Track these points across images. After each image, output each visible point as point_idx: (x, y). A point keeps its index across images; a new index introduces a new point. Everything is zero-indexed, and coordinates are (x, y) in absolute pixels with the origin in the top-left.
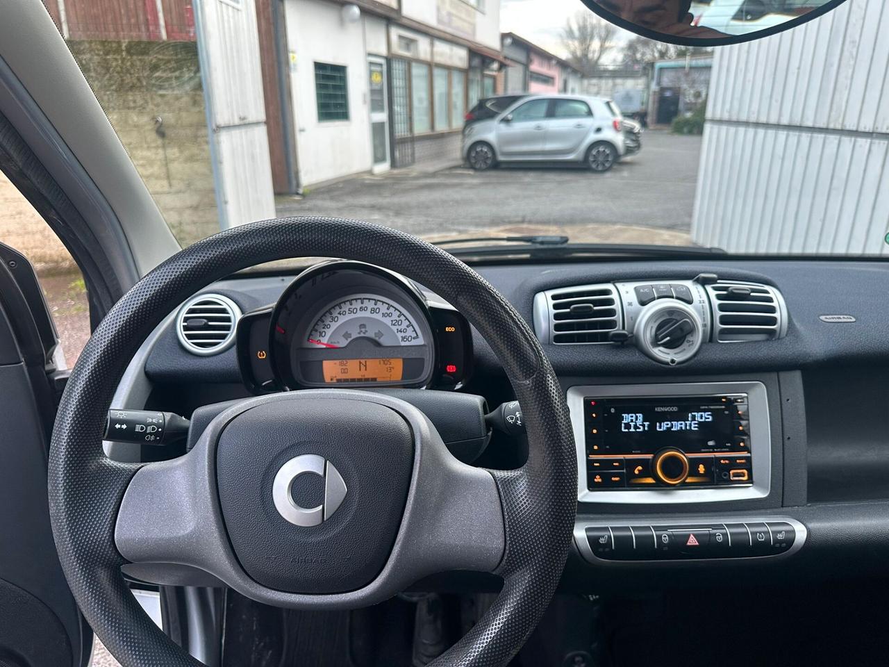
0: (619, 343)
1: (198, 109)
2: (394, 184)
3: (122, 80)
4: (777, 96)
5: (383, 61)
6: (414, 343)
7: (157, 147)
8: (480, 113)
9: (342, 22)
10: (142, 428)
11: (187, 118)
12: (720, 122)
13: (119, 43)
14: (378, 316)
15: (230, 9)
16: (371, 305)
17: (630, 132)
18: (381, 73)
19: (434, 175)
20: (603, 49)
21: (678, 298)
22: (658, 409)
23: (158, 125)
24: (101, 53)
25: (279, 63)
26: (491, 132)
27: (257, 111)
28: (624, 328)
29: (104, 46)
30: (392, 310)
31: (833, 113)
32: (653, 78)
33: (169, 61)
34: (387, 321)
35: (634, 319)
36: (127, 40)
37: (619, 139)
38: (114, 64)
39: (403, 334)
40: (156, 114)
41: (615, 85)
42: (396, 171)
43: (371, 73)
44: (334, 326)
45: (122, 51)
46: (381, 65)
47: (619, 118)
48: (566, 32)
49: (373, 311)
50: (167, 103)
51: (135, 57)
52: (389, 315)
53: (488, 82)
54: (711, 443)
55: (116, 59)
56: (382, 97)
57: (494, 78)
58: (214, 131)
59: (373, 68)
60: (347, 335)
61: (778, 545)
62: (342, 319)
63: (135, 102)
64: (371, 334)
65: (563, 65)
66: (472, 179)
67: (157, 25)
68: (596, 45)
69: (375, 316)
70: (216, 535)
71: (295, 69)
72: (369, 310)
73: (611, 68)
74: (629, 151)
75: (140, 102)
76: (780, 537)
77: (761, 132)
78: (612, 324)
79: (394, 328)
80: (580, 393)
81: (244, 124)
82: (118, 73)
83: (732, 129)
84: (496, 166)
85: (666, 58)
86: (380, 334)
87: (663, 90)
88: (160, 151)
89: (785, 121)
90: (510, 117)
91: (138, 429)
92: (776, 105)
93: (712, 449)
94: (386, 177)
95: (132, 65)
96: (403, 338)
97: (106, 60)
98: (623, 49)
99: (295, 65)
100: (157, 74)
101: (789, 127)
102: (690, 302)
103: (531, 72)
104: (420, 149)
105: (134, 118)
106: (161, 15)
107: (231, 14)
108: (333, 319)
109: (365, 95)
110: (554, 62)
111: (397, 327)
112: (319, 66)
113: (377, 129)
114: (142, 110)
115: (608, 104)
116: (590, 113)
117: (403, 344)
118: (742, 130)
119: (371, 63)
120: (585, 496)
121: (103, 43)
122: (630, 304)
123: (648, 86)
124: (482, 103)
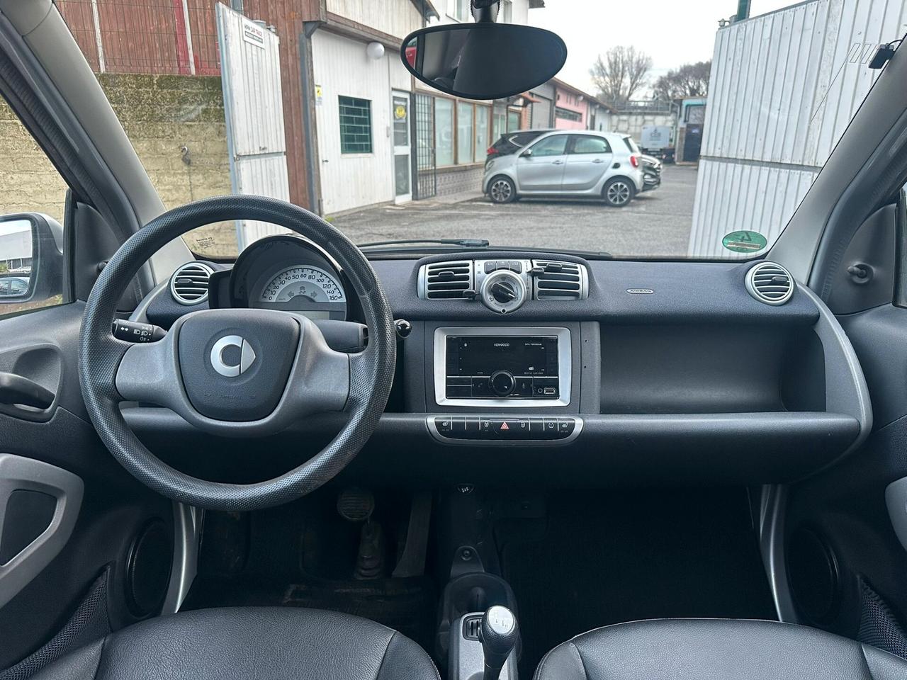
0: (471, 299)
1: (222, 139)
2: (413, 214)
3: (153, 112)
4: (761, 135)
5: (407, 96)
6: (339, 301)
7: (183, 174)
8: (502, 148)
9: (367, 58)
10: (138, 332)
11: (212, 147)
12: (713, 158)
13: (151, 78)
14: (314, 282)
15: (254, 47)
16: (309, 273)
17: (649, 168)
18: (406, 107)
19: (454, 206)
20: (634, 85)
21: (511, 270)
22: (496, 345)
23: (184, 153)
24: (134, 86)
25: (305, 96)
26: (511, 166)
27: (277, 141)
28: (474, 289)
29: (137, 80)
30: (324, 277)
31: (807, 151)
32: (680, 116)
33: (196, 95)
34: (320, 285)
35: (480, 283)
36: (158, 75)
37: (637, 175)
38: (146, 96)
39: (331, 295)
40: (183, 143)
41: (644, 122)
42: (416, 202)
43: (395, 107)
44: (282, 287)
45: (154, 84)
46: (406, 100)
47: (638, 154)
48: (598, 68)
49: (310, 277)
50: (194, 133)
51: (165, 91)
52: (321, 281)
53: (514, 117)
54: (531, 369)
55: (148, 93)
56: (406, 130)
57: (520, 113)
58: (235, 160)
59: (396, 102)
60: (290, 294)
61: (562, 431)
62: (288, 283)
63: (163, 131)
64: (308, 294)
65: (590, 101)
66: (492, 211)
67: (187, 61)
68: (627, 81)
69: (311, 281)
70: (177, 382)
71: (320, 103)
72: (307, 276)
73: (641, 104)
74: (647, 186)
75: (169, 131)
76: (564, 426)
77: (747, 167)
78: (467, 286)
79: (325, 290)
80: (445, 331)
81: (264, 154)
82: (149, 105)
83: (723, 165)
84: (516, 199)
85: (697, 95)
86: (314, 294)
87: (689, 126)
88: (186, 177)
89: (767, 159)
90: (530, 152)
91: (135, 332)
92: (759, 143)
93: (532, 373)
94: (407, 207)
95: (163, 98)
96: (331, 297)
97: (138, 92)
98: (654, 86)
99: (320, 98)
100: (185, 106)
101: (772, 164)
102: (519, 272)
103: (557, 107)
104: (442, 182)
105: (163, 146)
106: (191, 52)
107: (254, 53)
108: (281, 283)
109: (388, 129)
110: (582, 98)
111: (327, 289)
112: (342, 100)
113: (400, 161)
114: (170, 139)
115: (626, 140)
116: (608, 150)
117: (330, 301)
118: (731, 165)
119: (395, 98)
120: (442, 401)
121: (136, 77)
122: (479, 273)
123: (676, 124)
124: (504, 138)
